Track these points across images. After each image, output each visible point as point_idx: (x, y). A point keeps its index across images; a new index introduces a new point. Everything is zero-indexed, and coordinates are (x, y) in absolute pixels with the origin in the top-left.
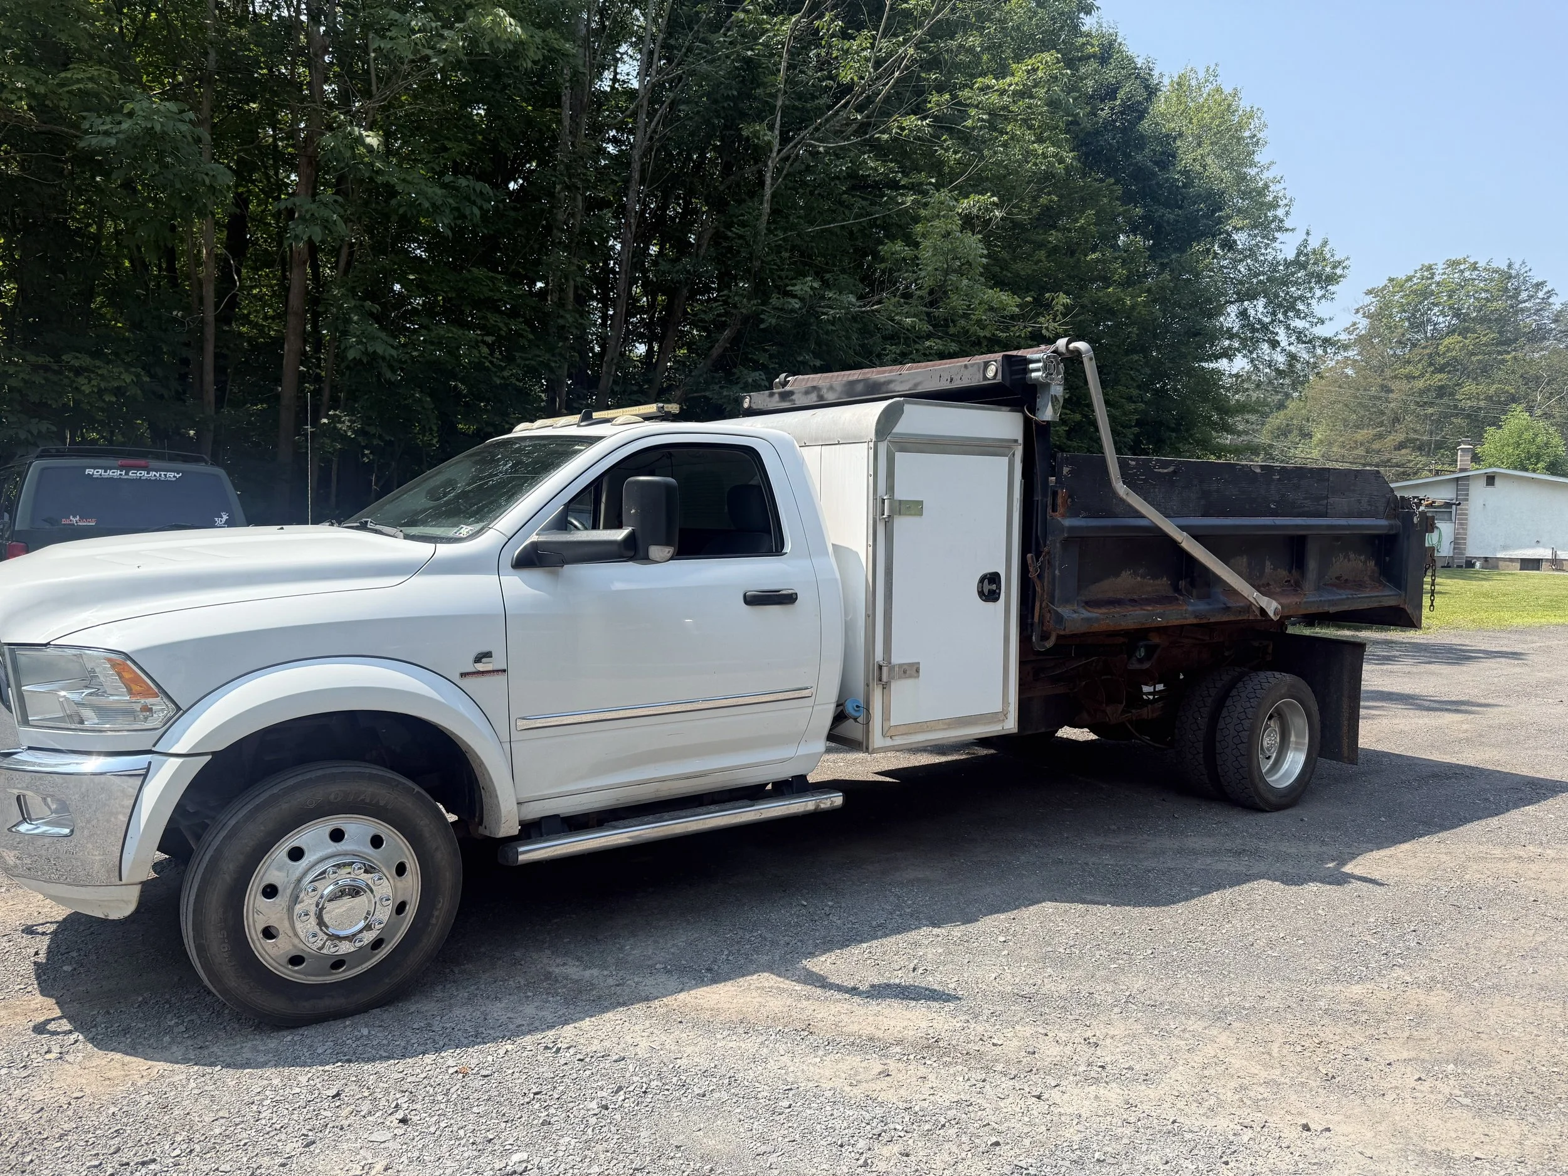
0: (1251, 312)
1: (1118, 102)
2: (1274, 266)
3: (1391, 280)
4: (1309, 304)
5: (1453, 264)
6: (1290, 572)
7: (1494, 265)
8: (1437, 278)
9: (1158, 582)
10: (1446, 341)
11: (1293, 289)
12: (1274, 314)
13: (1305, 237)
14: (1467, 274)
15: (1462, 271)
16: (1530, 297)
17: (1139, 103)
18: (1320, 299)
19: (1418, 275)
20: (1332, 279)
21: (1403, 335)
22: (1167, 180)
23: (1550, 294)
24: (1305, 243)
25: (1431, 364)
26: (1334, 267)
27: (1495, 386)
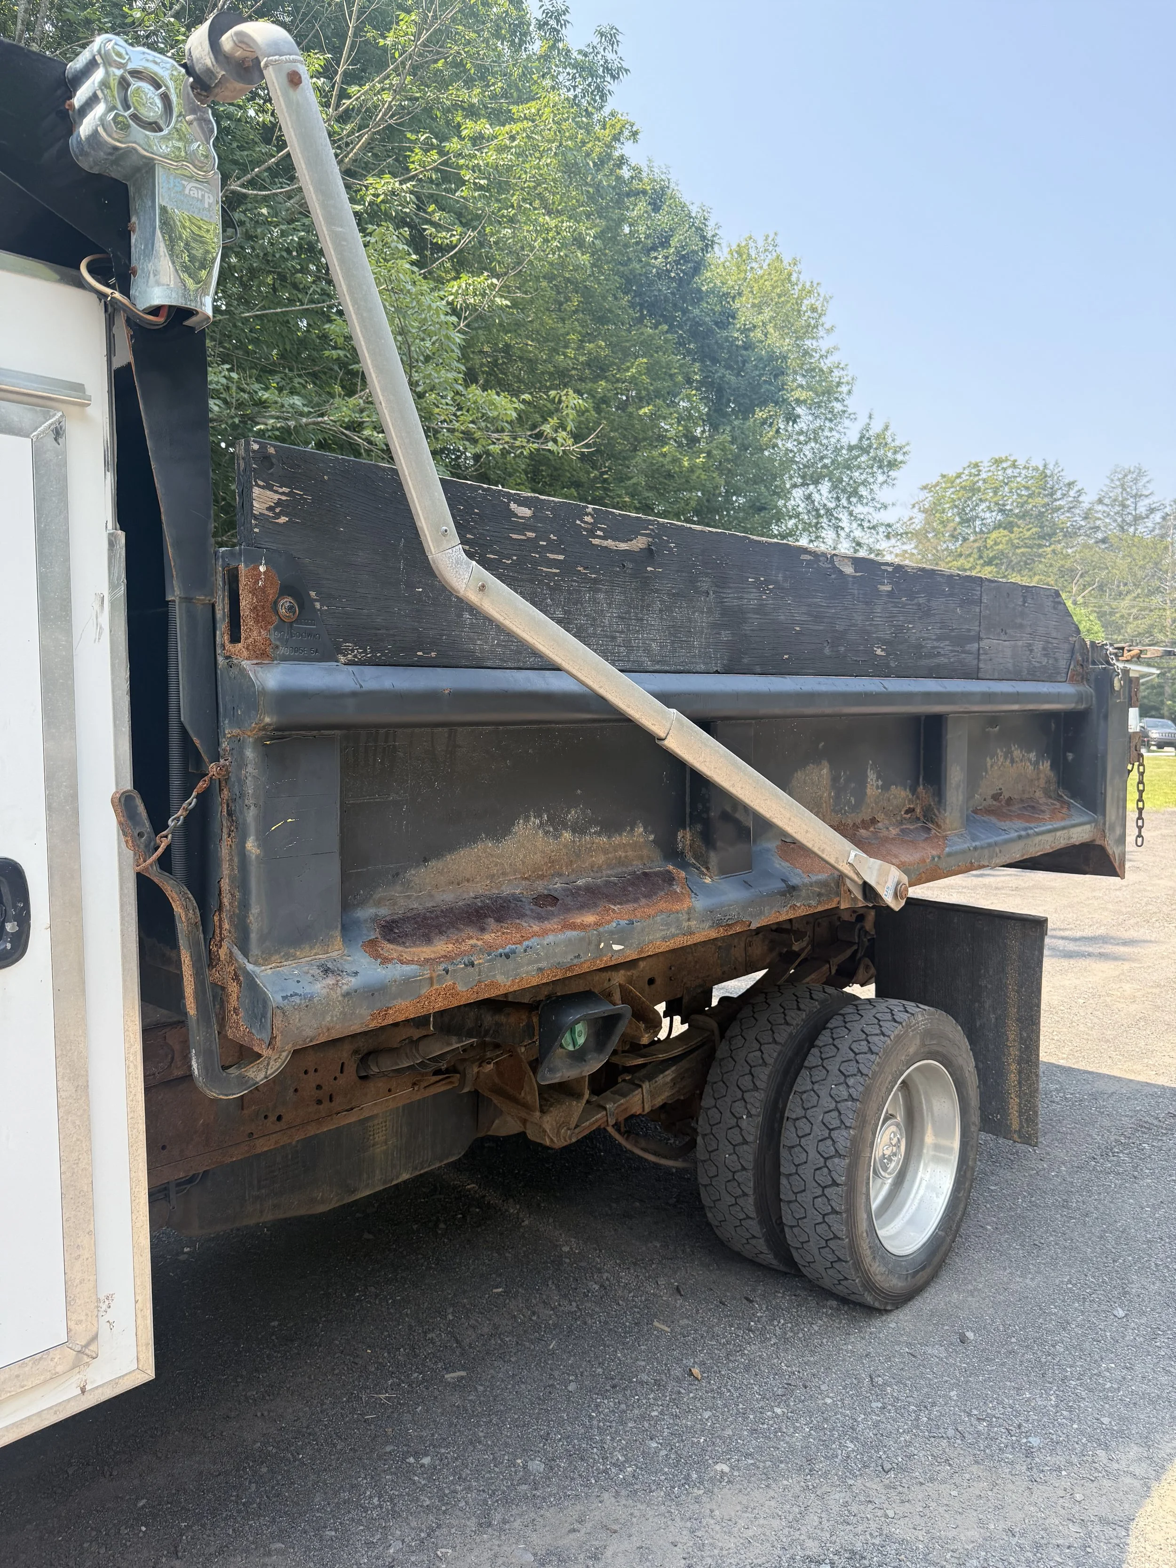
0: (816, 497)
1: (672, 250)
2: (837, 450)
3: (943, 476)
4: (872, 490)
5: (997, 462)
6: (914, 791)
7: (1033, 464)
8: (984, 475)
9: (623, 839)
10: (994, 535)
11: (856, 474)
12: (838, 499)
13: (868, 421)
14: (1009, 472)
15: (1004, 469)
16: (1064, 495)
17: (695, 252)
18: (882, 484)
19: (966, 472)
20: (893, 465)
21: (955, 529)
22: (726, 339)
23: (1080, 492)
24: (867, 428)
25: (981, 557)
26: (895, 452)
27: (1037, 578)
